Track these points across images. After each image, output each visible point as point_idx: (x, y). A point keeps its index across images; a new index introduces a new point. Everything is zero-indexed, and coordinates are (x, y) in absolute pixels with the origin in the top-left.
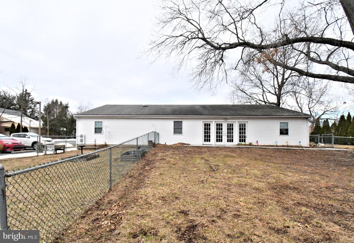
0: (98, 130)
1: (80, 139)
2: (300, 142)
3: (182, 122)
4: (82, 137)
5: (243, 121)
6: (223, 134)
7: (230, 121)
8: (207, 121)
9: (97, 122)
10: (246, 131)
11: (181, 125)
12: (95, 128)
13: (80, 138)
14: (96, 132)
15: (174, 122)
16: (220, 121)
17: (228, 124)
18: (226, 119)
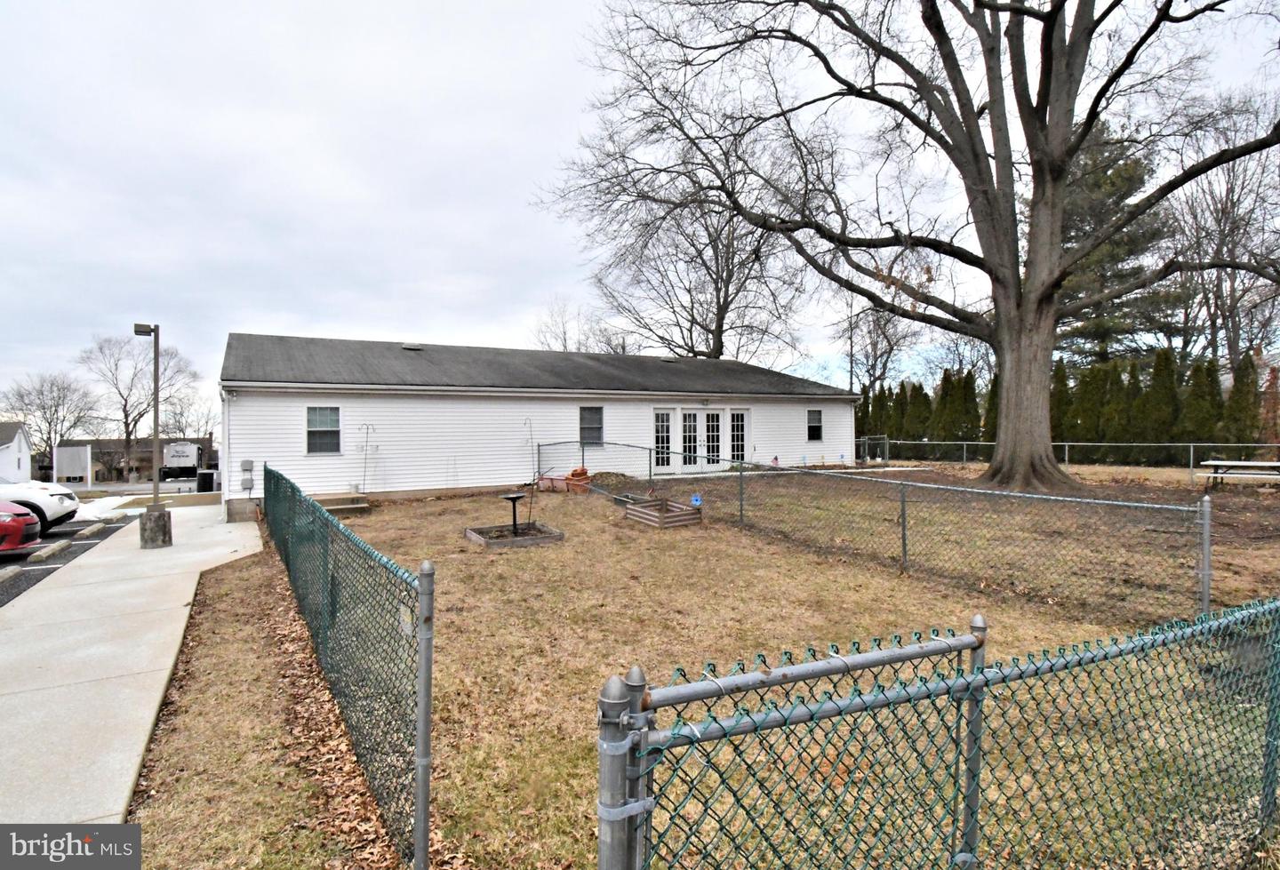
0: (323, 441)
1: (241, 478)
2: (842, 457)
3: (600, 410)
4: (251, 470)
5: (739, 408)
6: (698, 443)
7: (713, 408)
8: (663, 407)
9: (315, 409)
10: (745, 433)
11: (600, 421)
12: (310, 434)
13: (242, 474)
14: (312, 448)
15: (582, 409)
16: (691, 408)
17: (708, 415)
18: (705, 402)
